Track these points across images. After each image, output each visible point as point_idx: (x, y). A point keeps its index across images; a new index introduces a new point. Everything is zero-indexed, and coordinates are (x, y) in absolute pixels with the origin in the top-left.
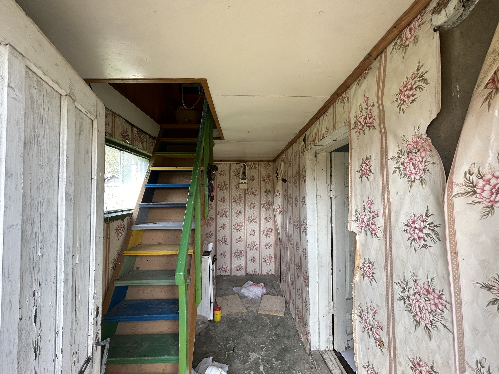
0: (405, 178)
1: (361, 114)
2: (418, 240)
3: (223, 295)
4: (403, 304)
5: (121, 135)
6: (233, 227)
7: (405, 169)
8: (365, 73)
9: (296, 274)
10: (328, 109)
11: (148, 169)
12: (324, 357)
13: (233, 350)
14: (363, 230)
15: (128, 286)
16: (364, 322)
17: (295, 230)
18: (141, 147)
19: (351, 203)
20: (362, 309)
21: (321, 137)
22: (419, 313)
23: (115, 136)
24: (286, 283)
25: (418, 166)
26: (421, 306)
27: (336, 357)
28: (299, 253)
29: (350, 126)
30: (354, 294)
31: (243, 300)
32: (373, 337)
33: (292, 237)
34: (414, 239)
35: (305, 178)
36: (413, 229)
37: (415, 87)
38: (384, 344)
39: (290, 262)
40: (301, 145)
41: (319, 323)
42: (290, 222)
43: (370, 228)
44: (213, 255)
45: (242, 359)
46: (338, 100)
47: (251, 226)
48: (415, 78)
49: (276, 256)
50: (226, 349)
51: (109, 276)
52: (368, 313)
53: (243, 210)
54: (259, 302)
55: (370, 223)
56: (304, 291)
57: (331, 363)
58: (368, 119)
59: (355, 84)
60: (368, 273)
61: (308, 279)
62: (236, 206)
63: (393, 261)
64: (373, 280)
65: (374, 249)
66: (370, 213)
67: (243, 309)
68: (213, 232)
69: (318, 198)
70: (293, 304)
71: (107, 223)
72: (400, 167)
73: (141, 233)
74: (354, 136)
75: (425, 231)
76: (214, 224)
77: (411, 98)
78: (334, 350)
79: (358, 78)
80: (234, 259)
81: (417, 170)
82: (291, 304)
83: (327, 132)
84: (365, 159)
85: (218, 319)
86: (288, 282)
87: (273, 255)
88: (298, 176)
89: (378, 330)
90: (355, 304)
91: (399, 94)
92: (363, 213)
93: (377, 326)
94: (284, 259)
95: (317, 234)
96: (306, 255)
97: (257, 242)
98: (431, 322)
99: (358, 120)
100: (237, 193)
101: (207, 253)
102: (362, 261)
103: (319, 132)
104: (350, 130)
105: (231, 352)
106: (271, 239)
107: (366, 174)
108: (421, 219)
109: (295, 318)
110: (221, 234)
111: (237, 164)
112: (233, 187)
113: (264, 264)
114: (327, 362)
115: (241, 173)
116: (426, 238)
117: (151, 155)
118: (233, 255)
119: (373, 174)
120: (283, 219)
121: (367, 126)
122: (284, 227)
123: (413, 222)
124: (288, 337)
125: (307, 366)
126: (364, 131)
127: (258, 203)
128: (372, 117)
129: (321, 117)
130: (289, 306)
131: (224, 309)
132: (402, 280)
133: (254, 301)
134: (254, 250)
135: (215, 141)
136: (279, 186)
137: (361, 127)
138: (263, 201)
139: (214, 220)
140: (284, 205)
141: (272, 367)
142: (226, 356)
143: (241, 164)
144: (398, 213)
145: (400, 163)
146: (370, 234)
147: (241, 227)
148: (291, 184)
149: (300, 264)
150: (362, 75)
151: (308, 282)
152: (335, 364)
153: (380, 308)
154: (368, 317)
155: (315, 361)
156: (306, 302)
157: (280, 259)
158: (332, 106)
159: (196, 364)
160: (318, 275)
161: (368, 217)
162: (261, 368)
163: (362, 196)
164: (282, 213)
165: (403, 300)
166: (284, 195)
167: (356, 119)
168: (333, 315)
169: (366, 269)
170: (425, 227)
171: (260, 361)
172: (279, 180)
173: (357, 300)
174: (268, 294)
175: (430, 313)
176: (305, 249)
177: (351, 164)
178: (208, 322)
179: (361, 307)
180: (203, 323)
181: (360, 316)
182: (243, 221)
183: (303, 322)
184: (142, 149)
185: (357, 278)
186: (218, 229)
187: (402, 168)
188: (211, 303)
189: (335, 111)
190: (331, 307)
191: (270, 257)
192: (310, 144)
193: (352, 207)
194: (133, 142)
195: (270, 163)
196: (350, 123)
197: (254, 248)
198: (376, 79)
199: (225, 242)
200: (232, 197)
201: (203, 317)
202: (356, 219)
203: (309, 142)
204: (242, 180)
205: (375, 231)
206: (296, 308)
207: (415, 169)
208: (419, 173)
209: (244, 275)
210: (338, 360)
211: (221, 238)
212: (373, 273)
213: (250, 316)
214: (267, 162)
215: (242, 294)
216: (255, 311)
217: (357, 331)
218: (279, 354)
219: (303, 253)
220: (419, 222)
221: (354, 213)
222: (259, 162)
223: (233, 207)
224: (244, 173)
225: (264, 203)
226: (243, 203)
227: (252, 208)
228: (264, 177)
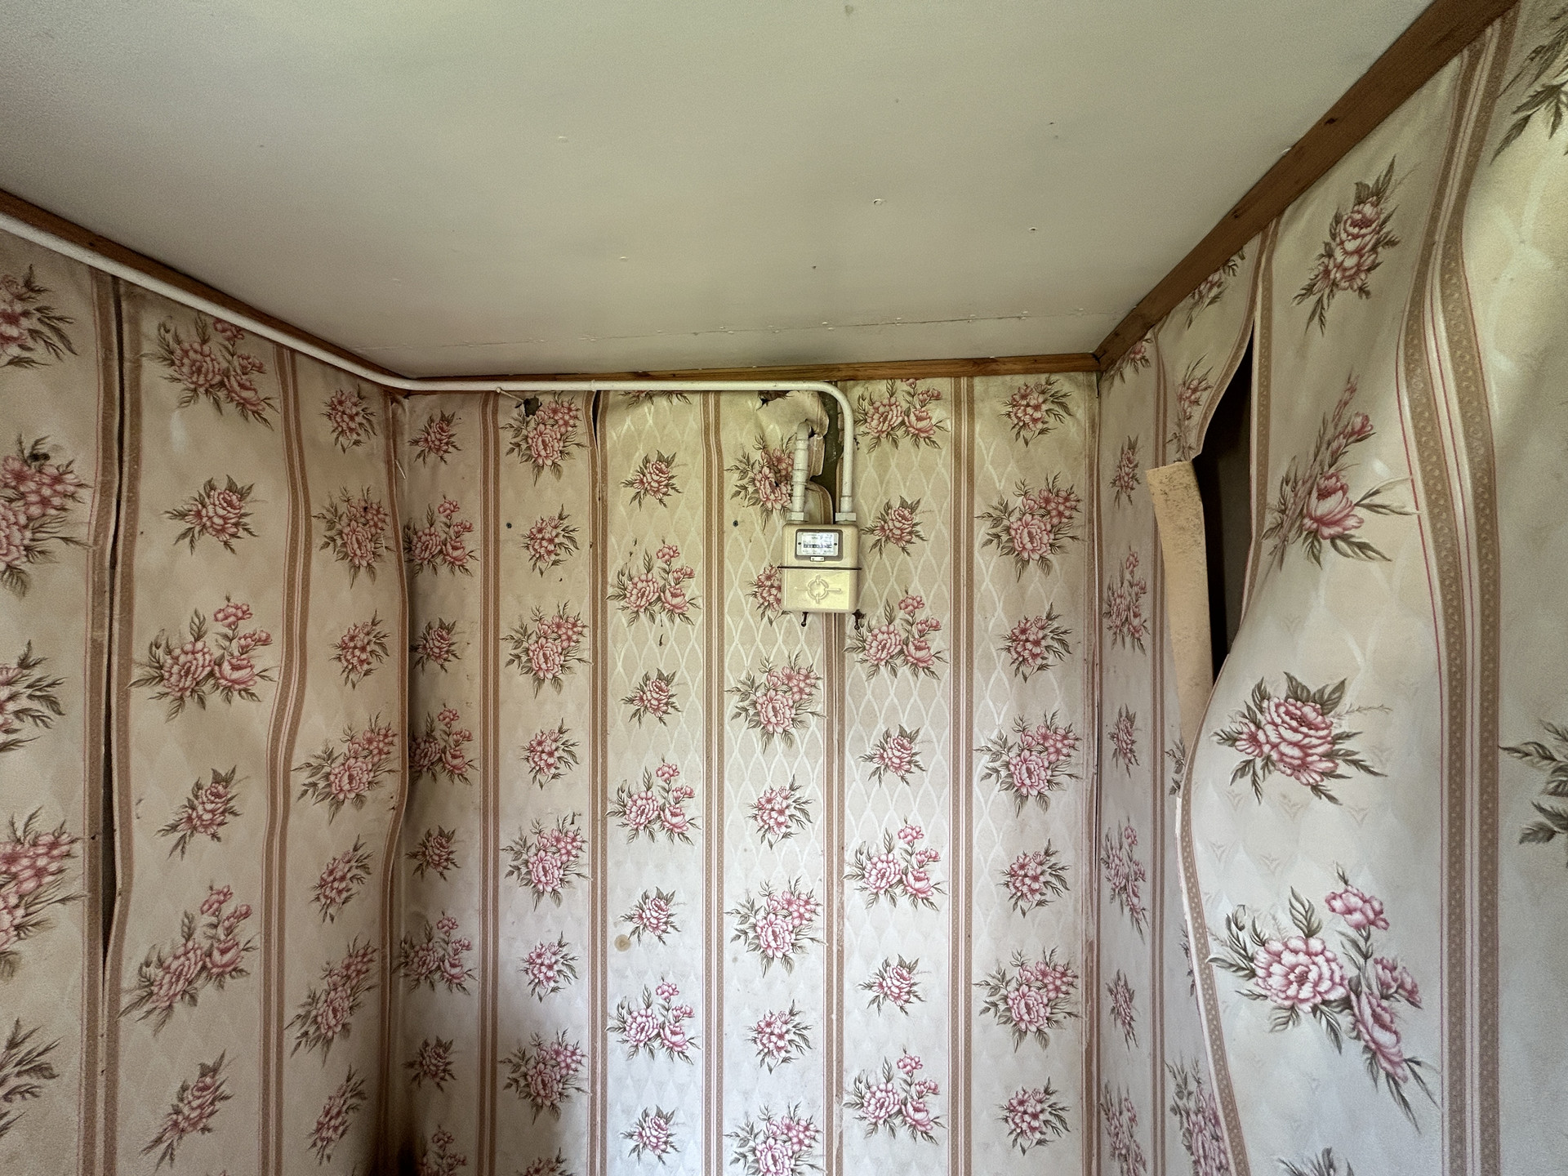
6: (732, 924)
47: (880, 924)
53: (813, 791)
62: (759, 747)
68: (580, 951)
76: (586, 884)
97: (936, 1071)
106: (1057, 1062)
111: (767, 397)
112: (738, 594)
115: (799, 477)
118: (731, 1148)
127: (947, 734)
134: (904, 1132)
138: (995, 721)
139: (586, 857)
143: (803, 392)
147: (797, 930)
182: (814, 884)
186: (618, 928)
195: (1062, 383)
199: (665, 1040)
200: (731, 679)
204: (807, 538)
211: (637, 1001)
214: (1031, 380)
222: (957, 376)
223: (733, 757)
224: (825, 481)
225: (1004, 743)
226: (815, 729)
227: (890, 776)
228: (1005, 509)
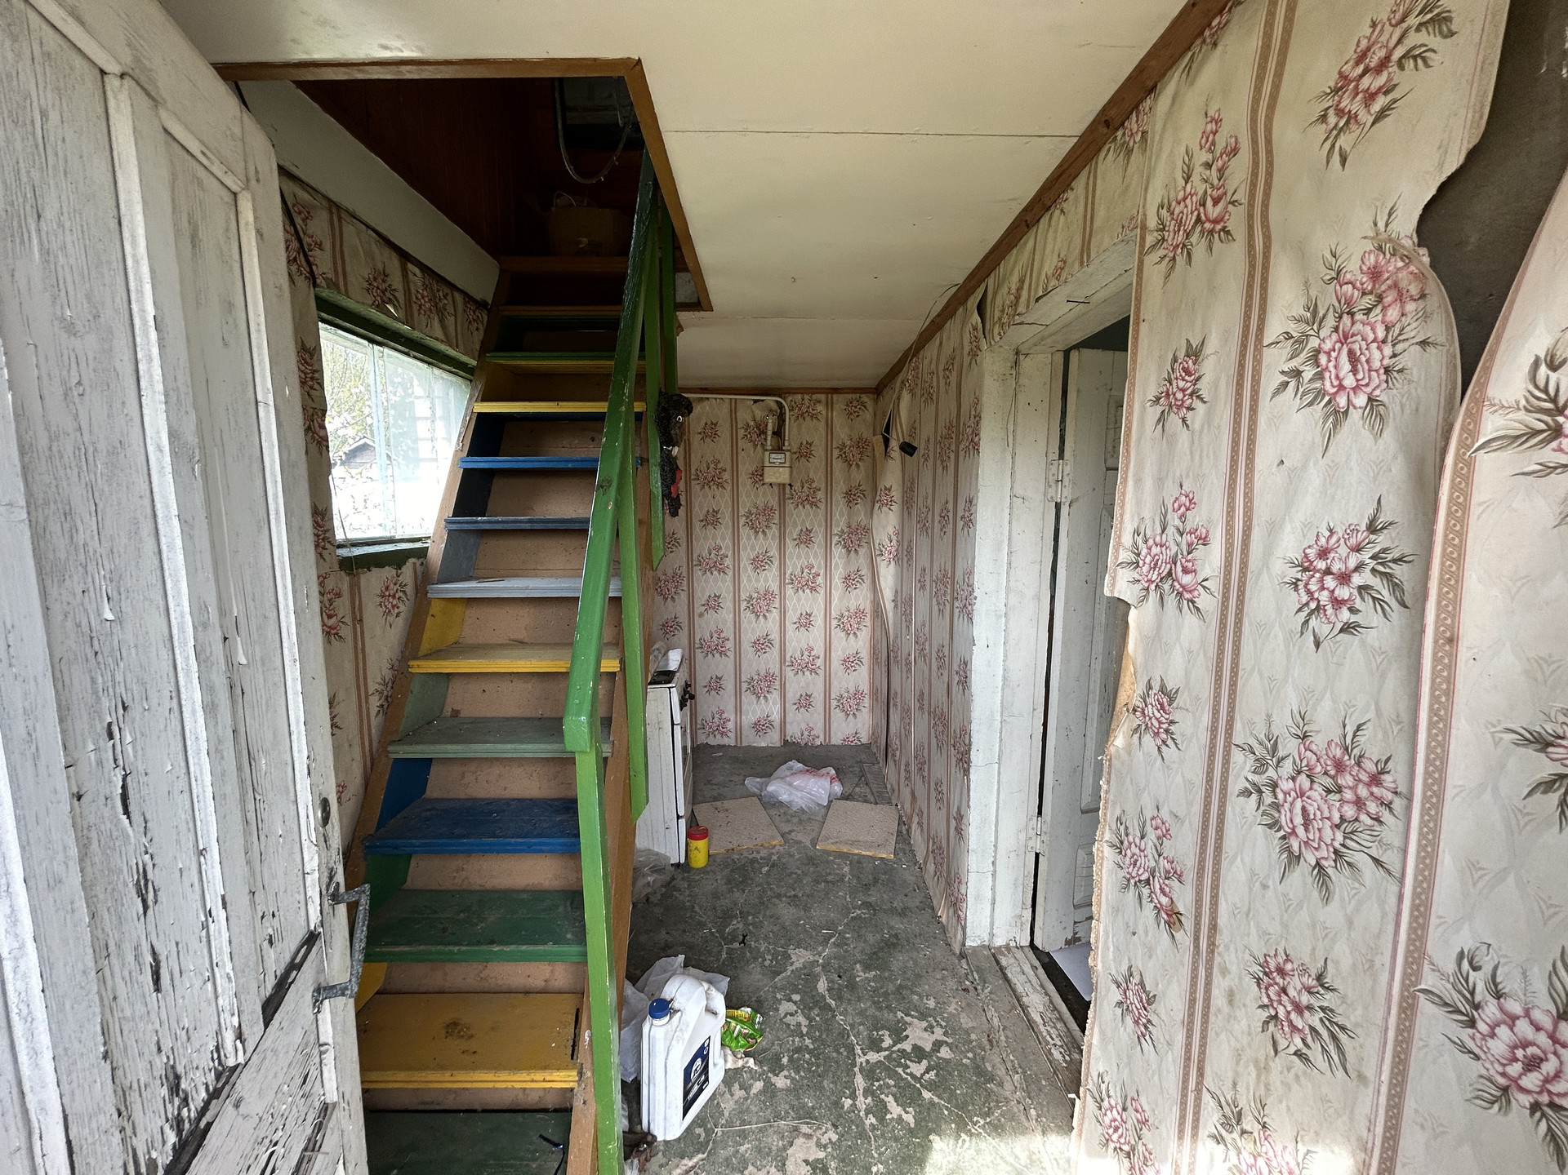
0: (1315, 407)
1: (1184, 188)
2: (1330, 610)
3: (715, 799)
4: (1255, 806)
5: (366, 285)
6: (744, 605)
7: (1320, 376)
8: (1219, 23)
9: (934, 741)
10: (1068, 187)
11: (467, 408)
12: (1004, 962)
13: (743, 942)
14: (1152, 593)
15: (430, 760)
16: (1127, 860)
17: (935, 608)
18: (439, 333)
19: (1122, 508)
20: (1127, 828)
21: (1036, 291)
22: (1301, 831)
23: (346, 290)
24: (903, 767)
25: (1367, 361)
26: (1311, 810)
27: (1037, 963)
28: (945, 678)
29: (1143, 239)
30: (1105, 787)
31: (773, 812)
32: (1151, 901)
33: (927, 630)
34: (1318, 607)
35: (976, 439)
36: (1318, 575)
37: (1398, 53)
38: (1183, 919)
39: (917, 705)
40: (969, 327)
41: (994, 875)
42: (923, 587)
43: (1176, 584)
44: (683, 683)
45: (767, 963)
46: (1106, 148)
47: (799, 600)
48: (1402, 20)
49: (874, 692)
50: (724, 939)
51: (373, 731)
52: (1142, 837)
53: (774, 552)
54: (819, 818)
55: (1179, 569)
56: (955, 788)
57: (1023, 978)
58: (1209, 203)
59: (1177, 74)
60: (1156, 724)
61: (968, 752)
62: (753, 537)
63: (1240, 683)
64: (1169, 742)
65: (1182, 648)
66: (1182, 535)
67: (773, 838)
68: (683, 619)
69: (1015, 506)
70: (920, 824)
71: (349, 574)
72: (1301, 368)
73: (459, 609)
74: (1154, 271)
75: (1357, 580)
76: (686, 593)
77: (1380, 102)
78: (1032, 945)
79: (1189, 49)
80: (748, 698)
81: (1360, 376)
82: (914, 826)
83: (1058, 273)
84: (1181, 355)
85: (700, 860)
86: (907, 765)
87: (865, 687)
88: (954, 436)
89: (1167, 882)
90: (1105, 814)
91: (1336, 91)
92: (1158, 539)
93: (1168, 872)
94: (899, 700)
95: (1004, 620)
96: (965, 682)
97: (819, 650)
98: (1336, 852)
99: (1173, 214)
100: (757, 496)
101: (665, 677)
102: (1140, 688)
103: (1031, 275)
104: (1141, 253)
105: (736, 945)
106: (860, 643)
107: (1179, 407)
108: (1353, 542)
109: (925, 862)
110: (707, 625)
111: (755, 401)
112: (744, 478)
113: (837, 716)
114: (1009, 975)
115: (770, 433)
116: (1358, 604)
117: (474, 363)
118: (745, 686)
119: (1205, 402)
120: (900, 578)
121: (1202, 232)
122: (904, 603)
123: (1323, 553)
124: (903, 913)
125: (952, 984)
126: (1189, 254)
127: (823, 529)
128: (1225, 194)
129: (1042, 220)
130: (908, 831)
131: (716, 834)
132: (1262, 737)
133: (804, 817)
134: (807, 673)
135: (683, 316)
136: (892, 475)
137: (1180, 237)
138: (840, 524)
139: (685, 583)
140: (906, 531)
141: (852, 986)
142: (724, 956)
143: (770, 400)
144: (1274, 528)
145: (1303, 356)
146: (1175, 604)
147: (768, 605)
148: (930, 463)
149: (945, 710)
150: (1207, 33)
151: (969, 762)
152: (1034, 980)
153: (1182, 823)
154: (1143, 848)
155: (975, 973)
156: (960, 817)
157: (886, 701)
158: (1085, 173)
159: (638, 972)
160: (1001, 740)
161: (1174, 549)
162: (822, 986)
163: (1160, 481)
164: (897, 559)
165: (1254, 797)
166: (907, 504)
167: (1164, 212)
168: (1037, 855)
169: (1149, 710)
170: (1357, 569)
171: (819, 969)
172: (893, 454)
173: (1115, 803)
174: (846, 797)
175: (1338, 826)
176: (966, 664)
177: (1134, 377)
178: (672, 869)
179: (1124, 821)
180: (656, 870)
181: (1119, 848)
182: (774, 587)
183: (949, 872)
184: (442, 341)
185: (1119, 741)
186: (699, 609)
187: (1309, 373)
188: (678, 817)
189: (1094, 191)
190: (1032, 833)
191: (858, 695)
192: (1000, 319)
193: (1121, 522)
194: (412, 316)
195: (865, 398)
196: (1144, 228)
197: (808, 667)
198: (1254, 43)
199: (718, 649)
200: (742, 512)
201: (657, 854)
202: (1133, 558)
203: (997, 314)
204: (773, 456)
205: (1190, 592)
206: (929, 835)
207: (1354, 371)
208: (1367, 385)
209: (778, 745)
210: (1041, 971)
211: (707, 637)
212: (1172, 722)
213: (792, 856)
214: (854, 396)
215: (772, 796)
216: (808, 843)
217: (1104, 888)
218: (875, 953)
219: (956, 678)
220: (1343, 550)
221: (1127, 540)
222: (827, 394)
223: (743, 541)
224: (778, 433)
225: (842, 531)
226: (775, 529)
227: (802, 546)
228: (844, 445)
